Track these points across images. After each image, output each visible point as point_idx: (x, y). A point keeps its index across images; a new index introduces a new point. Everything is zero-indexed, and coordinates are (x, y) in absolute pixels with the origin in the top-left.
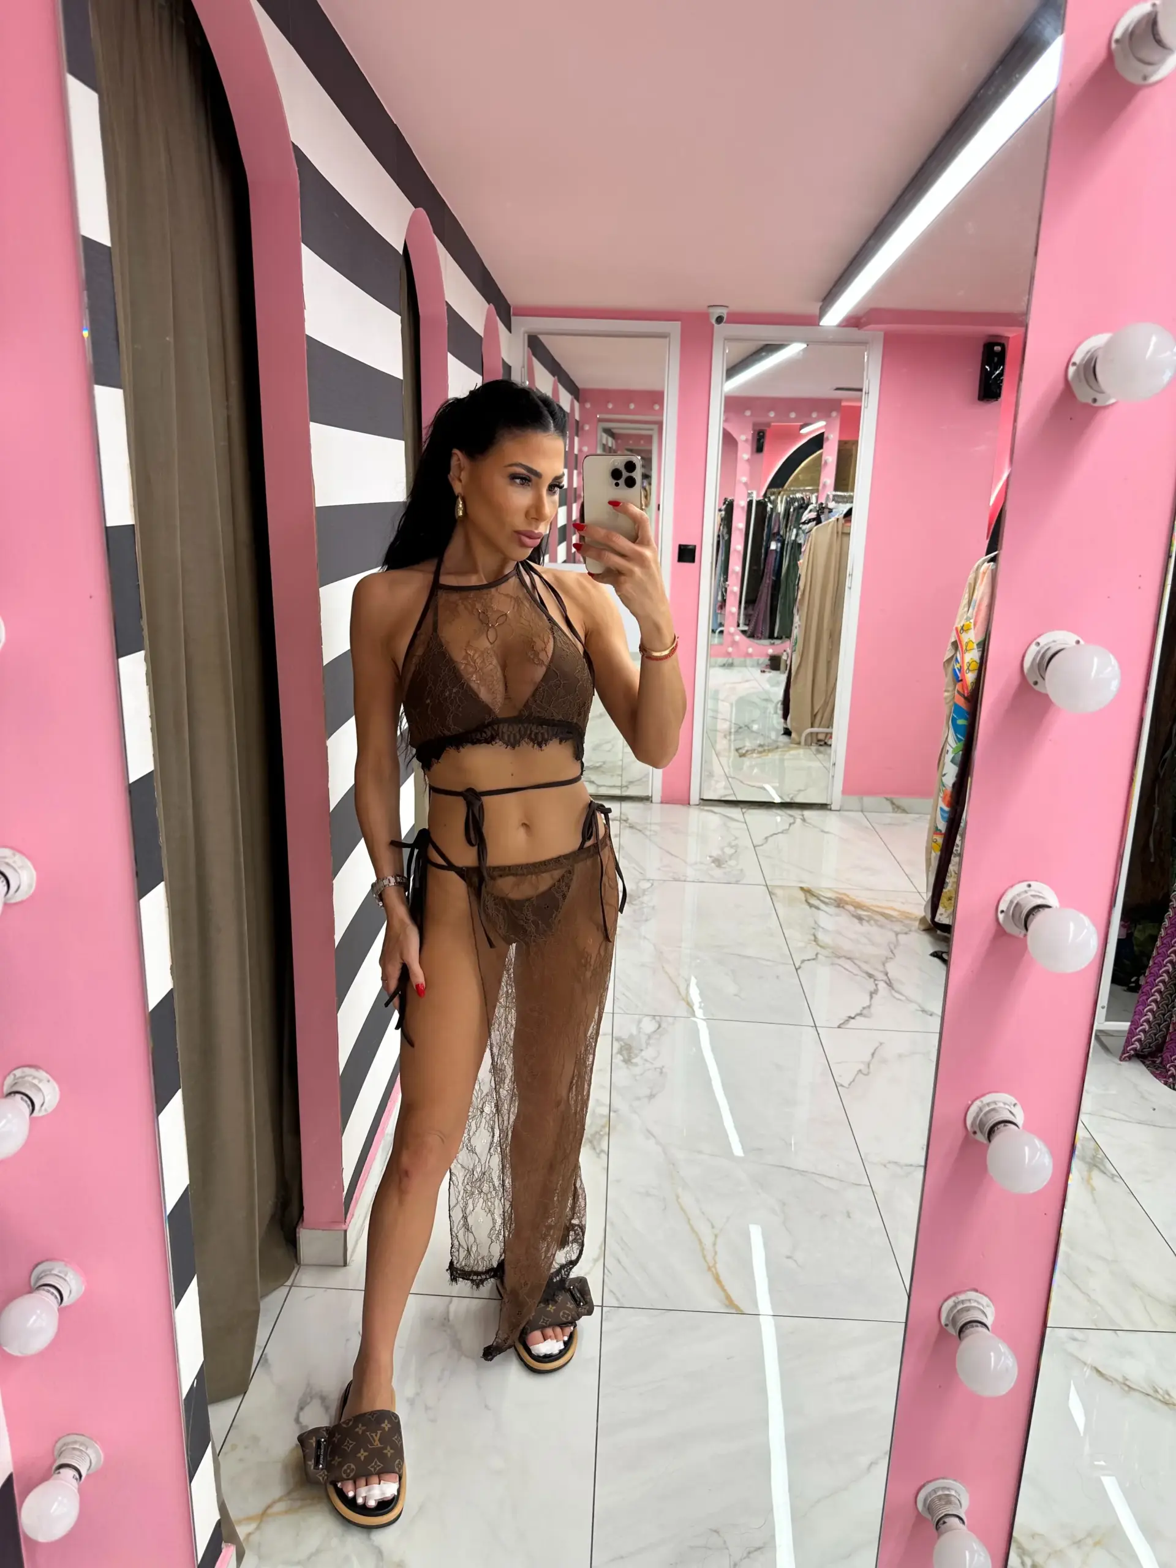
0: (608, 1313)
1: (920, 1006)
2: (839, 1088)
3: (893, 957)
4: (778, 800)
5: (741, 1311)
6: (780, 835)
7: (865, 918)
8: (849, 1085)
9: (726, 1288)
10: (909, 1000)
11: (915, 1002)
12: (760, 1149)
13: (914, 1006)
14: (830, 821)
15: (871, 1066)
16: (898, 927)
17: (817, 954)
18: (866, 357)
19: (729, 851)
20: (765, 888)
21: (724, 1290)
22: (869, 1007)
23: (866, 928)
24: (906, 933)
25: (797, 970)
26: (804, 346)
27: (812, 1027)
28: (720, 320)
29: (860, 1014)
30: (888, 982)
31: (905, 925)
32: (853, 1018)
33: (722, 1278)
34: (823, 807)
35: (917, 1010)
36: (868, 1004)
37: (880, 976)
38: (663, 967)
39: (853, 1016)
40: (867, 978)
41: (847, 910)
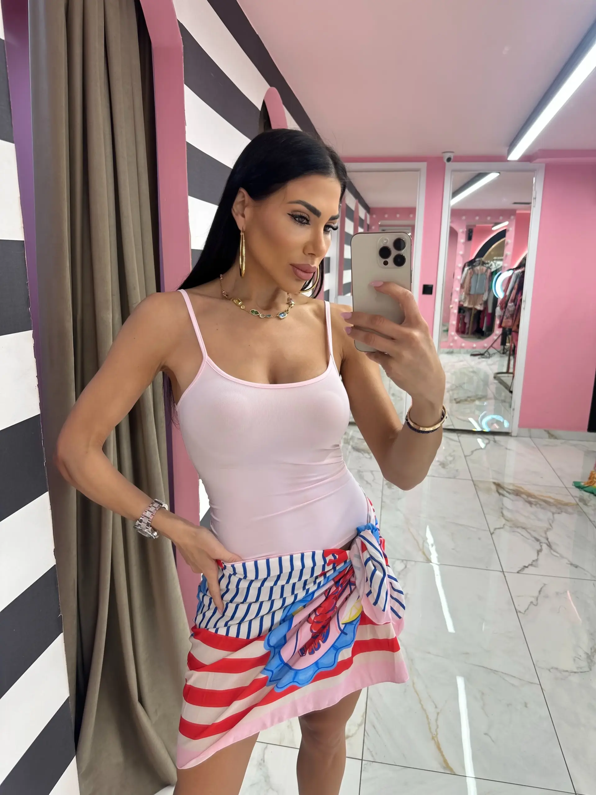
0: (365, 765)
1: (569, 561)
2: (519, 614)
3: (550, 527)
4: (479, 429)
5: (454, 772)
6: (481, 450)
7: (534, 503)
8: (525, 611)
9: (444, 753)
10: (562, 557)
11: (566, 558)
12: (467, 653)
13: (566, 561)
14: (511, 443)
15: (539, 599)
16: (554, 509)
17: (504, 525)
18: (534, 179)
19: (450, 459)
20: (472, 482)
21: (443, 756)
22: (537, 560)
23: (534, 509)
24: (559, 513)
25: (491, 534)
26: (498, 174)
27: (501, 571)
28: (449, 160)
29: (531, 565)
30: (548, 544)
31: (560, 508)
32: (527, 567)
33: (441, 746)
34: (507, 434)
35: (567, 563)
36: (536, 558)
37: (543, 540)
38: (409, 529)
39: (527, 565)
40: (536, 541)
41: (523, 498)
